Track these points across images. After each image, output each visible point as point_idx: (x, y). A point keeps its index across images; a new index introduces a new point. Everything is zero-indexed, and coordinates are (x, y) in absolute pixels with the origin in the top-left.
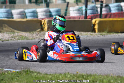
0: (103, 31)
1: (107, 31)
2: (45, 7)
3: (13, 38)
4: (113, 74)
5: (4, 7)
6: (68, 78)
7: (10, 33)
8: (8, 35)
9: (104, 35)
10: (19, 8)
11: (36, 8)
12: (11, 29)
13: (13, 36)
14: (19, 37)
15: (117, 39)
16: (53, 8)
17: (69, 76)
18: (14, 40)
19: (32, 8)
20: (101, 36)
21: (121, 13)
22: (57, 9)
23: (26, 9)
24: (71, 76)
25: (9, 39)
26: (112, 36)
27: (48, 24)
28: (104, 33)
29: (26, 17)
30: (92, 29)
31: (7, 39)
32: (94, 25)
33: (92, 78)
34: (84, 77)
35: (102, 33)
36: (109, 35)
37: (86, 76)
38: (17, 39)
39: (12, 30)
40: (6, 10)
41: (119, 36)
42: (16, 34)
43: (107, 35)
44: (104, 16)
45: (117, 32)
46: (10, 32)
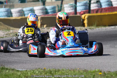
0: (92, 25)
1: (96, 25)
2: (41, 5)
3: (8, 35)
4: (80, 69)
5: (4, 6)
6: (37, 74)
7: (6, 31)
8: (3, 33)
9: (93, 29)
10: (18, 7)
11: (34, 7)
12: (6, 27)
13: (8, 33)
14: (13, 34)
15: (104, 32)
16: (49, 6)
17: (37, 72)
18: (9, 37)
19: (30, 6)
20: (90, 30)
21: (111, 8)
22: (53, 6)
23: (24, 8)
24: (39, 72)
25: (4, 36)
26: (99, 30)
27: (41, 20)
28: (93, 27)
29: (24, 15)
30: (82, 24)
31: (2, 36)
32: (84, 20)
33: (60, 73)
34: (52, 72)
35: (91, 27)
36: (97, 29)
37: (54, 72)
38: (11, 36)
39: (8, 28)
40: (5, 10)
41: (106, 29)
42: (11, 31)
43: (95, 29)
44: (95, 11)
45: (105, 26)
46: (6, 29)
